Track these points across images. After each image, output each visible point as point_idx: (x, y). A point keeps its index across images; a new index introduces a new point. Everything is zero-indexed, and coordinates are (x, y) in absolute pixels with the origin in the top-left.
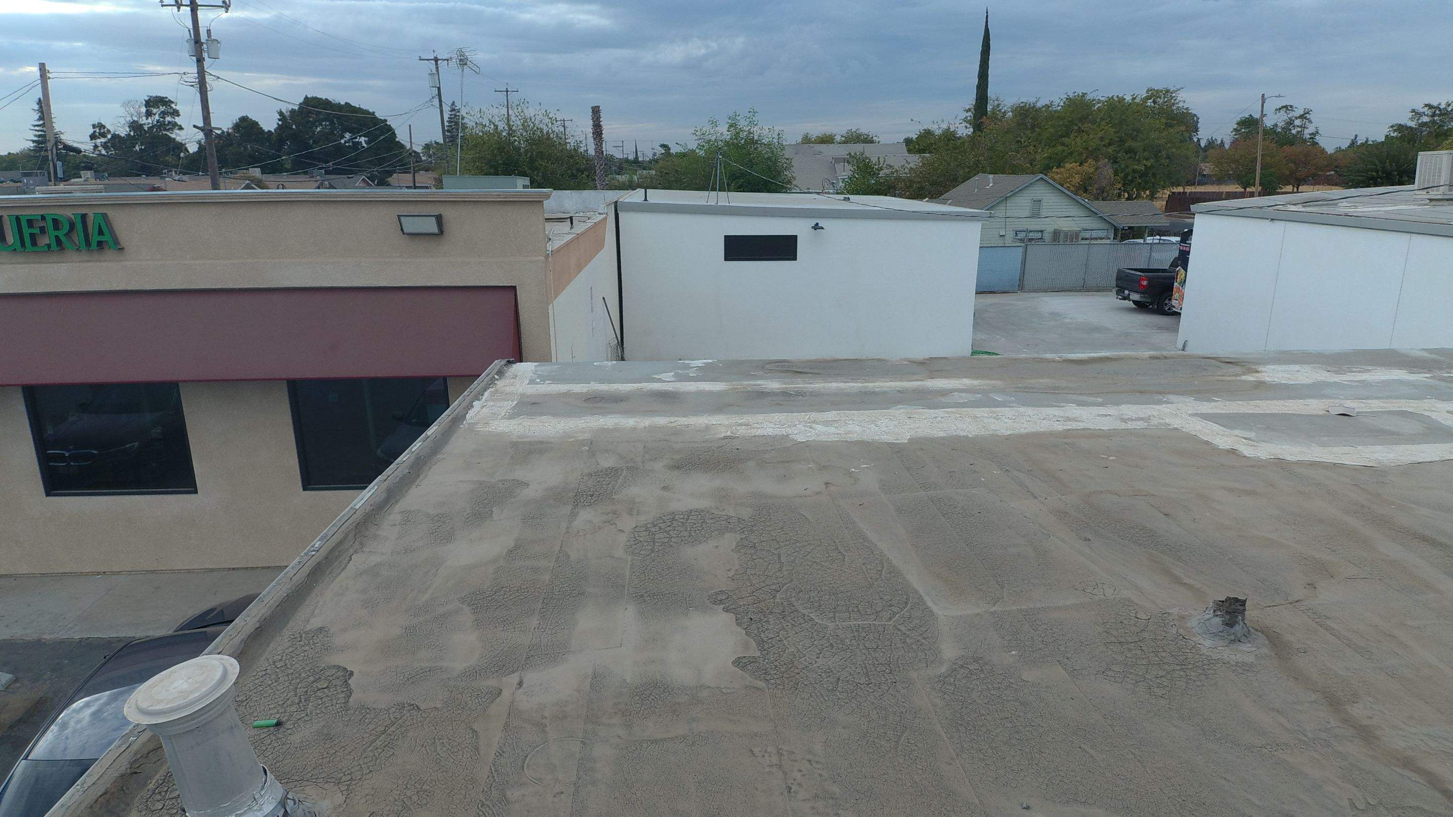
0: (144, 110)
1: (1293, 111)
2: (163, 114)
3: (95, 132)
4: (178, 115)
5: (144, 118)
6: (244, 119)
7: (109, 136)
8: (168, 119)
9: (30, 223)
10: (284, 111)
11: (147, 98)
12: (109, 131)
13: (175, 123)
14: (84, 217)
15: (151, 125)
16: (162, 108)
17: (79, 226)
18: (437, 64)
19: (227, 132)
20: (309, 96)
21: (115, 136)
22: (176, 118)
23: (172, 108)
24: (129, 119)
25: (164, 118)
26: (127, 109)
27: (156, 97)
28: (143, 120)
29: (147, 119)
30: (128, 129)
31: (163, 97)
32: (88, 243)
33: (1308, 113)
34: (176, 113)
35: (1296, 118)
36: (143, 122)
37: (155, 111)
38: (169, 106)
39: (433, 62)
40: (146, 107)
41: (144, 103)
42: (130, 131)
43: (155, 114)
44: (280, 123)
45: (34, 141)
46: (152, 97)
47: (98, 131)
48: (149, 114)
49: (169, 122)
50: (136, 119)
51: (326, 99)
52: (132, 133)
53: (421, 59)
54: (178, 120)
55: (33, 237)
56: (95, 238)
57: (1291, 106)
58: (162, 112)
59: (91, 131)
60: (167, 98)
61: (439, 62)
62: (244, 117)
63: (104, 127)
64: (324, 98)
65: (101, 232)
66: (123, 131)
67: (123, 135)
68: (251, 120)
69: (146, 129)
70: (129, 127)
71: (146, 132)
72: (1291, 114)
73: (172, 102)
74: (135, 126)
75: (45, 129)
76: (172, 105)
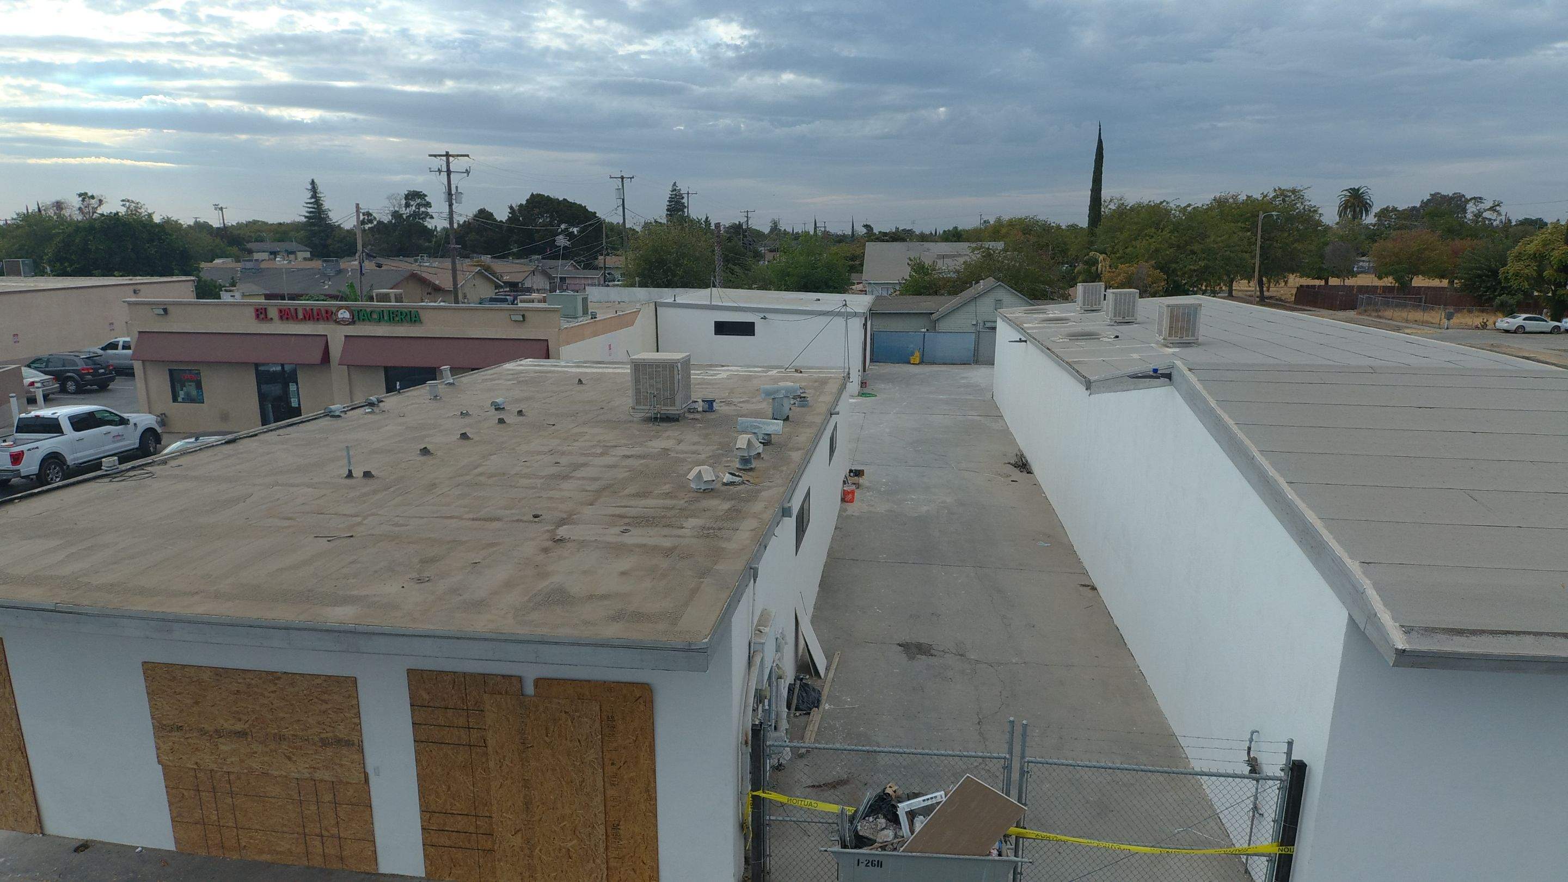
0: (404, 202)
1: (1482, 203)
2: (419, 205)
3: (364, 219)
4: (431, 207)
5: (404, 209)
6: (482, 212)
7: (375, 223)
8: (423, 209)
9: (393, 313)
10: (514, 206)
11: (406, 193)
12: (375, 218)
13: (428, 213)
14: (410, 312)
15: (408, 214)
16: (418, 201)
17: (409, 314)
18: (622, 181)
20: (535, 193)
21: (380, 223)
22: (429, 209)
23: (425, 200)
24: (391, 209)
25: (419, 209)
26: (391, 201)
27: (414, 191)
29: (406, 210)
30: (390, 218)
31: (419, 192)
32: (411, 321)
33: (1498, 205)
34: (428, 205)
35: (1485, 211)
36: (403, 212)
37: (412, 203)
38: (424, 198)
39: (620, 180)
40: (406, 200)
41: (404, 196)
42: (392, 219)
43: (412, 206)
44: (510, 215)
45: (306, 217)
46: (409, 191)
47: (366, 218)
48: (407, 205)
49: (423, 212)
50: (397, 209)
51: (548, 196)
52: (393, 221)
53: (611, 178)
54: (429, 210)
55: (393, 317)
56: (414, 319)
57: (1480, 198)
58: (418, 204)
60: (422, 192)
61: (624, 179)
63: (371, 215)
64: (546, 195)
65: (416, 317)
66: (386, 219)
67: (386, 222)
68: (487, 211)
69: (405, 217)
70: (392, 216)
71: (404, 220)
72: (1481, 206)
73: (426, 196)
74: (396, 215)
75: (316, 206)
76: (426, 198)
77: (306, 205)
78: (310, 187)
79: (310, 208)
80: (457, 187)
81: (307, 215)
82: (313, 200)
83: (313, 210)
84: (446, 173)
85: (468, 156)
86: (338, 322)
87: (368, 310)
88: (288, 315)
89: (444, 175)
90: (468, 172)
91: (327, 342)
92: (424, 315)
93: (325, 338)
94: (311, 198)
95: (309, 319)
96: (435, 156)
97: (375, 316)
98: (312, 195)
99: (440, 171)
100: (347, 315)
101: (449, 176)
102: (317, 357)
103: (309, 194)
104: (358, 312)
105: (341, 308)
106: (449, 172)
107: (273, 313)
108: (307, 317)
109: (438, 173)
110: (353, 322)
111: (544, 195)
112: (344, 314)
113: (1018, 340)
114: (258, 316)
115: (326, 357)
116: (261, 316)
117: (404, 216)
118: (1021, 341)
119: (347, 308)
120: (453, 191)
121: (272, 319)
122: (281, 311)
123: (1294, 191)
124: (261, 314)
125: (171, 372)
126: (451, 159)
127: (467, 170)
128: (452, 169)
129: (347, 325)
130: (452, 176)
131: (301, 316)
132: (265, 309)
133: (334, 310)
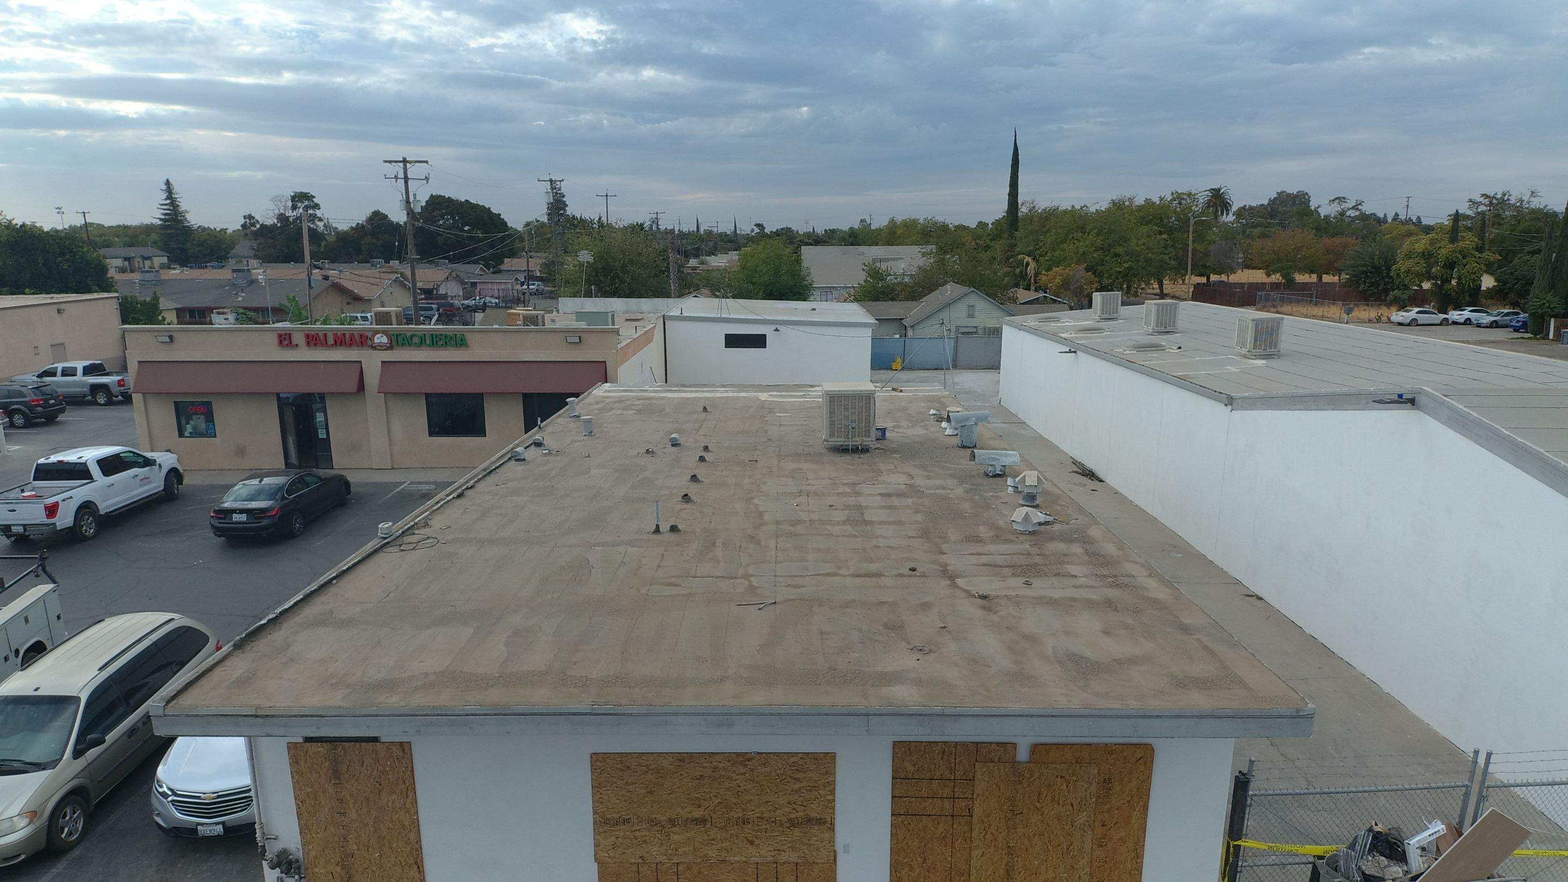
0: (290, 204)
1: (1345, 202)
2: (306, 208)
3: (246, 222)
4: (319, 209)
5: (290, 211)
6: (376, 214)
7: (258, 226)
8: (311, 212)
9: (435, 337)
11: (293, 194)
12: (258, 221)
13: (316, 215)
14: (455, 335)
15: (295, 217)
16: (306, 203)
17: (453, 338)
18: (551, 184)
19: (361, 224)
20: (434, 194)
21: (263, 226)
22: (317, 211)
23: (313, 202)
24: (277, 212)
25: (307, 211)
26: (276, 203)
27: (300, 192)
28: (289, 213)
29: (293, 212)
30: (276, 221)
31: (306, 193)
32: (457, 344)
33: (1360, 204)
34: (317, 206)
35: (1349, 209)
36: (289, 215)
37: (299, 205)
38: (312, 200)
40: (292, 201)
41: (290, 198)
42: (278, 222)
43: (299, 208)
45: (161, 219)
46: (296, 192)
47: (248, 221)
48: (294, 208)
49: (310, 214)
50: (282, 211)
51: (449, 197)
52: (279, 225)
55: (436, 341)
57: (1344, 198)
58: (306, 206)
59: (243, 221)
60: (309, 193)
62: (376, 211)
63: (253, 218)
64: (447, 197)
65: (461, 340)
66: (270, 220)
67: (270, 225)
68: (382, 213)
70: (277, 219)
71: (291, 223)
72: (1344, 206)
73: (314, 197)
74: (282, 217)
75: (172, 208)
76: (314, 199)
77: (160, 207)
78: (164, 187)
79: (165, 209)
80: (415, 195)
81: (163, 217)
82: (168, 201)
83: (169, 212)
84: (403, 180)
85: (426, 162)
86: (374, 347)
87: (409, 334)
88: (316, 340)
89: (402, 182)
90: (427, 179)
91: (362, 367)
92: (469, 337)
93: (358, 365)
94: (166, 199)
95: (340, 345)
96: (390, 162)
97: (416, 340)
98: (167, 196)
99: (396, 177)
100: (385, 340)
101: (406, 182)
102: (352, 386)
103: (164, 196)
104: (397, 336)
105: (377, 332)
106: (406, 179)
107: (299, 339)
108: (339, 343)
109: (394, 180)
110: (390, 347)
111: (445, 197)
112: (381, 339)
113: (1068, 350)
114: (281, 343)
115: (361, 387)
116: (286, 342)
117: (291, 220)
118: (1070, 352)
119: (384, 332)
120: (411, 199)
121: (297, 345)
122: (307, 336)
123: (1189, 195)
124: (285, 340)
125: (177, 404)
126: (408, 164)
127: (426, 177)
128: (409, 176)
129: (385, 350)
130: (410, 182)
131: (331, 340)
132: (290, 334)
133: (369, 335)
